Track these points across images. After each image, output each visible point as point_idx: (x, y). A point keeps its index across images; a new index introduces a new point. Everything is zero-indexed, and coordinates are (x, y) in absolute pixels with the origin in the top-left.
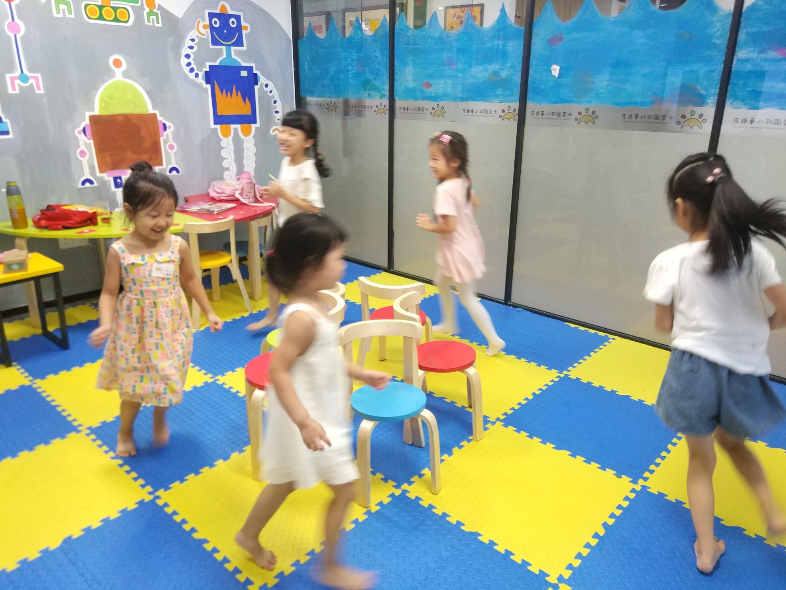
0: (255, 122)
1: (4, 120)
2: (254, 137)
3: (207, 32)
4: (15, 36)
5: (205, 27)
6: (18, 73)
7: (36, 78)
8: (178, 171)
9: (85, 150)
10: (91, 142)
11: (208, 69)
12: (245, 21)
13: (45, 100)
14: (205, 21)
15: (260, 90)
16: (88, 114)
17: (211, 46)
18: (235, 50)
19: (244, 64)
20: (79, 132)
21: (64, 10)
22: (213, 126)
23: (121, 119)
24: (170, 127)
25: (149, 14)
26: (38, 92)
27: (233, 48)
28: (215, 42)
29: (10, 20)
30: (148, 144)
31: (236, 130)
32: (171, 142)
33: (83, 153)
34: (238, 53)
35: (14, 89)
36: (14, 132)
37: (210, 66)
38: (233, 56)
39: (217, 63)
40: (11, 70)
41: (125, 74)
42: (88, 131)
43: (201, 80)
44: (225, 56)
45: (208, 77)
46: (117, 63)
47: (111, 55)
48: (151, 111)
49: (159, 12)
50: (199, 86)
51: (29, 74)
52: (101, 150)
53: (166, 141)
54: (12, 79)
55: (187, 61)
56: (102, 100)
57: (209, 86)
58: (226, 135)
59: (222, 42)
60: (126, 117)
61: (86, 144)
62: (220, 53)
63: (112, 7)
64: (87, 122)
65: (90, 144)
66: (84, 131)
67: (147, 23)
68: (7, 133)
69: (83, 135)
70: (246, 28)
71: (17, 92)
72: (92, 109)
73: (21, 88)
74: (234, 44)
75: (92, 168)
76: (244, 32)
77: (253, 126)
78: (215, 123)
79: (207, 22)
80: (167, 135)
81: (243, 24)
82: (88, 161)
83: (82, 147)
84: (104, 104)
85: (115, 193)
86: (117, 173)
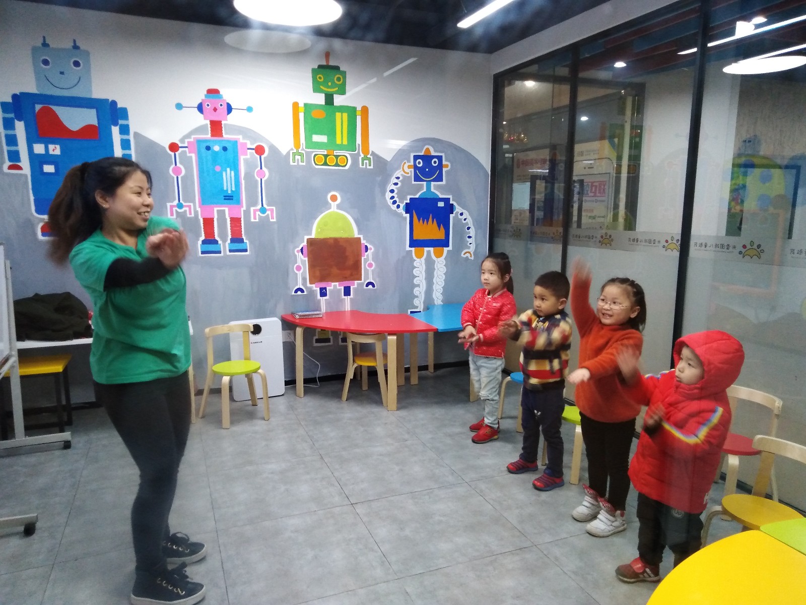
0: (448, 246)
1: (245, 241)
2: (445, 259)
3: (411, 171)
4: (261, 180)
5: (409, 167)
6: (260, 206)
7: (272, 211)
8: (374, 286)
9: (300, 265)
10: (306, 259)
11: (408, 201)
12: (446, 160)
13: (276, 226)
14: (410, 162)
15: (455, 218)
16: (306, 237)
17: (413, 183)
18: (434, 185)
19: (441, 196)
20: (298, 251)
21: (298, 160)
22: (408, 248)
23: (332, 241)
24: (371, 249)
25: (363, 159)
26: (271, 220)
27: (433, 183)
28: (417, 179)
29: (259, 168)
30: (350, 262)
31: (429, 252)
32: (371, 261)
33: (299, 268)
34: (437, 187)
35: (255, 218)
36: (250, 250)
37: (411, 199)
38: (432, 190)
39: (417, 196)
40: (255, 204)
41: (339, 207)
42: (305, 251)
43: (401, 210)
44: (425, 190)
45: (408, 208)
46: (334, 198)
47: (330, 192)
48: (356, 236)
49: (371, 157)
50: (400, 215)
51: (267, 208)
52: (312, 266)
53: (366, 260)
54: (255, 211)
55: (392, 195)
56: (318, 227)
57: (408, 215)
58: (419, 256)
59: (423, 178)
60: (336, 240)
61: (302, 261)
62: (421, 187)
63: (334, 155)
64: (305, 243)
65: (305, 260)
66: (302, 250)
67: (361, 166)
68: (246, 250)
69: (300, 253)
70: (447, 166)
71: (257, 220)
72: (311, 234)
73: (260, 217)
74: (434, 180)
75: (304, 279)
76: (444, 170)
77: (446, 249)
78: (410, 246)
79: (412, 163)
80: (368, 255)
81: (444, 162)
82: (302, 274)
83: (299, 263)
84: (319, 230)
85: (319, 301)
86: (323, 285)
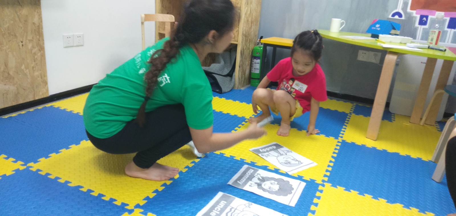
75: (405, 4)
85: (416, 29)
86: (425, 12)
